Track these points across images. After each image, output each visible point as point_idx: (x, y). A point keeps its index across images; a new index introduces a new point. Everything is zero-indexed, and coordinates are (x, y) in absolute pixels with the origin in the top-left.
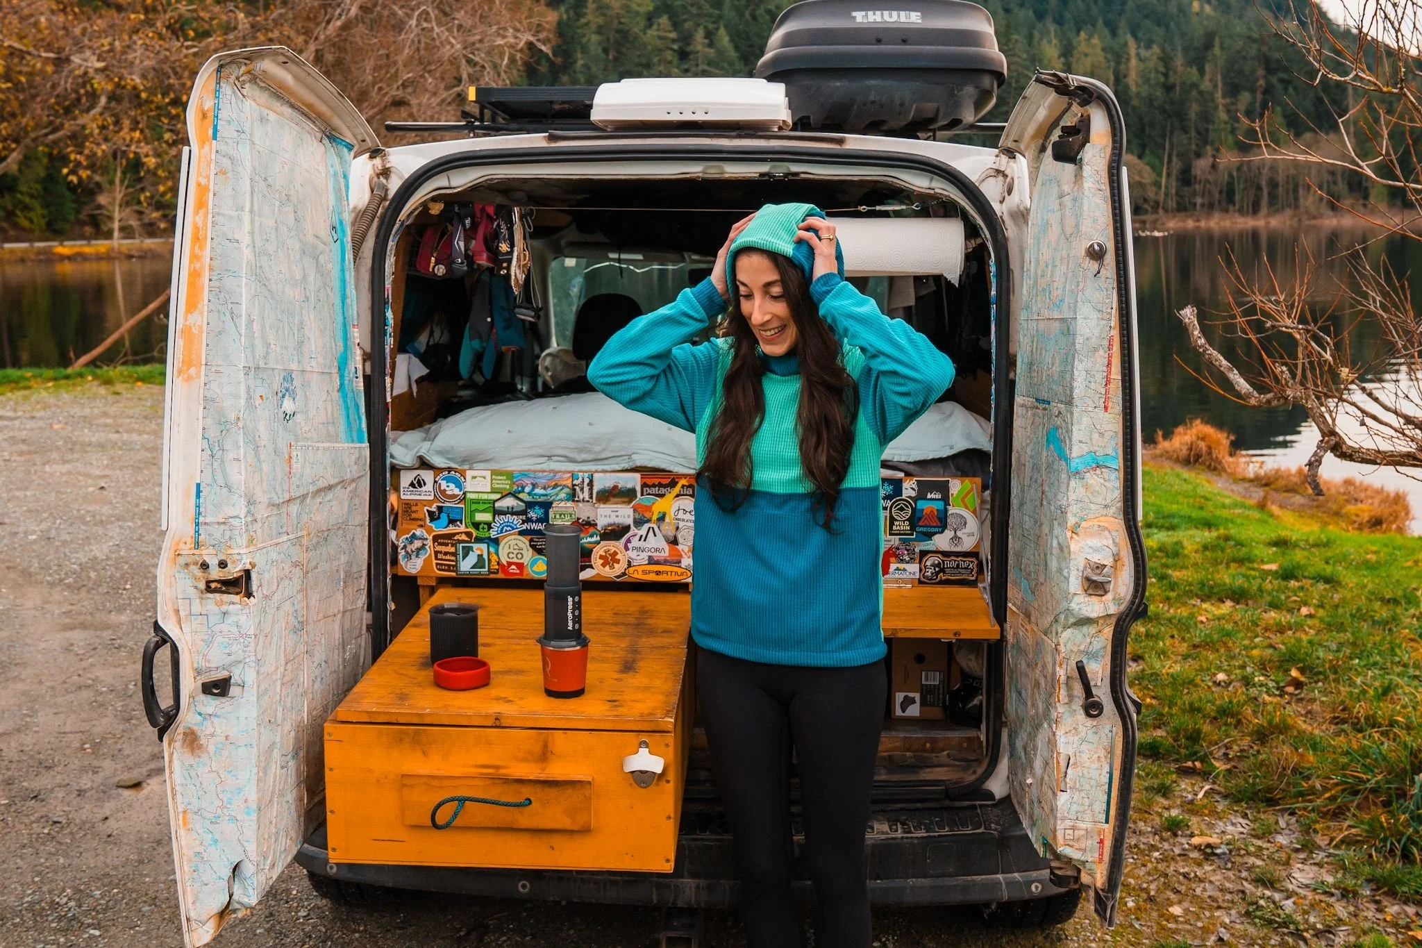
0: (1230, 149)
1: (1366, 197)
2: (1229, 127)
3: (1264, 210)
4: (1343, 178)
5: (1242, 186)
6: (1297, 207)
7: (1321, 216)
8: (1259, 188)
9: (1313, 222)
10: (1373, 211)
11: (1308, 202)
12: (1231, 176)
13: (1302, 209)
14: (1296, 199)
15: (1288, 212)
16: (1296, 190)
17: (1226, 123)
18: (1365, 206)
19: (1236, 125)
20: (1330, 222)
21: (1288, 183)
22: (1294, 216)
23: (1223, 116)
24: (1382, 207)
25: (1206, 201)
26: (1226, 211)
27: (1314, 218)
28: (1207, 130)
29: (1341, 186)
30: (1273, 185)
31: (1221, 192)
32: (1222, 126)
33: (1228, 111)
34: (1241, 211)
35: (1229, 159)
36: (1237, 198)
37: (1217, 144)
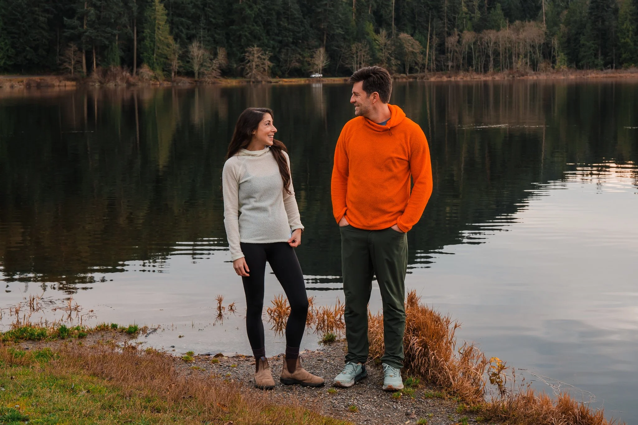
0: (468, 30)
1: (554, 62)
2: (468, 16)
3: (491, 70)
4: (540, 50)
5: (477, 54)
6: (511, 68)
7: (527, 74)
8: (488, 56)
9: (522, 78)
10: (558, 72)
11: (519, 64)
12: (470, 48)
13: (515, 70)
14: (511, 63)
15: (506, 71)
16: (510, 57)
17: (466, 13)
18: (553, 67)
19: (473, 15)
20: (532, 77)
21: (505, 52)
22: (510, 74)
23: (465, 9)
24: (564, 67)
25: (455, 64)
26: (468, 71)
27: (523, 76)
28: (454, 18)
29: (538, 55)
30: (496, 53)
31: (464, 58)
32: (464, 15)
33: (468, 6)
34: (477, 71)
35: (468, 36)
36: (474, 62)
37: (461, 28)
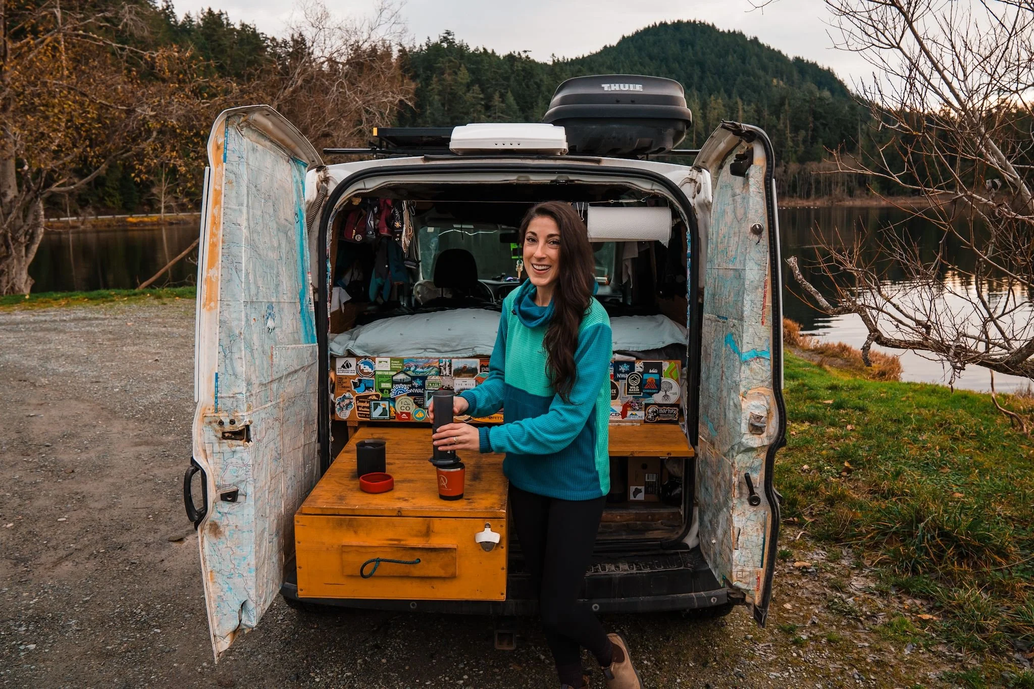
0: (794, 162)
1: (868, 190)
2: (793, 149)
3: (813, 197)
5: (801, 182)
6: (831, 195)
7: (844, 200)
8: (811, 184)
9: (839, 203)
12: (794, 177)
13: (833, 196)
14: (830, 190)
15: (826, 197)
16: (830, 185)
17: (792, 147)
18: (867, 194)
19: (797, 149)
20: (849, 203)
21: (826, 181)
22: (829, 200)
23: (791, 144)
25: (781, 191)
26: (792, 197)
27: (840, 201)
28: (781, 151)
30: (818, 182)
31: (789, 186)
32: (790, 149)
33: (793, 141)
34: (800, 197)
35: (793, 167)
36: (798, 190)
37: (787, 160)
